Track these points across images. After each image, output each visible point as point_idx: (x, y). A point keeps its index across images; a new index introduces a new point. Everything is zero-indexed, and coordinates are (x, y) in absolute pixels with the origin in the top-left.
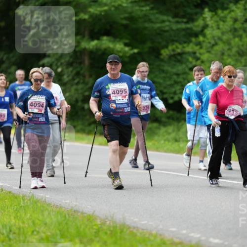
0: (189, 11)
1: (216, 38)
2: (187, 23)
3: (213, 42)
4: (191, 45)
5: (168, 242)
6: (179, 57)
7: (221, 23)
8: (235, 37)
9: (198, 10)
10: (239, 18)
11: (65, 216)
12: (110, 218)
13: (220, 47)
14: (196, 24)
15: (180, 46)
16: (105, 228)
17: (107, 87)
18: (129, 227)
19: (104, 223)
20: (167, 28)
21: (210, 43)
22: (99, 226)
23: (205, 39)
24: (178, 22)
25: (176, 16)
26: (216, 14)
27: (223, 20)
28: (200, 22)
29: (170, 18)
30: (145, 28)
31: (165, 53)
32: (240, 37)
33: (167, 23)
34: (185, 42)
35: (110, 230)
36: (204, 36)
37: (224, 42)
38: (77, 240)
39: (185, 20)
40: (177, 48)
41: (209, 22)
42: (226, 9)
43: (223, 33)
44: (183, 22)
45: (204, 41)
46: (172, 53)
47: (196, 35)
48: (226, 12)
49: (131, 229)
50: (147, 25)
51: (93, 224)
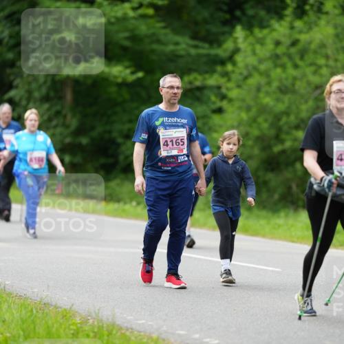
0: (214, 29)
1: (250, 68)
3: (245, 73)
4: (216, 76)
6: (198, 93)
7: (258, 47)
8: (276, 66)
9: (226, 29)
10: (283, 39)
11: (32, 311)
12: (94, 315)
13: (254, 80)
15: (200, 78)
16: (86, 328)
18: (121, 328)
19: (85, 321)
20: (182, 53)
21: (241, 74)
22: (79, 325)
23: (235, 69)
26: (252, 33)
27: (261, 42)
28: (229, 45)
30: (153, 51)
32: (283, 67)
33: (183, 46)
34: (207, 72)
35: (94, 332)
36: (234, 64)
37: (261, 74)
41: (242, 44)
42: (268, 26)
43: (261, 61)
45: (233, 72)
46: (189, 87)
47: (222, 63)
48: (265, 31)
49: (123, 332)
50: (155, 46)
51: (70, 323)
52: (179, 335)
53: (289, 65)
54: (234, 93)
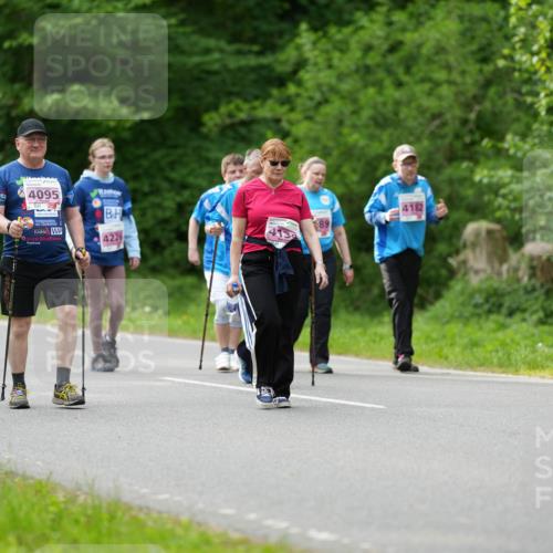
0: (265, 27)
1: (325, 89)
2: (260, 53)
3: (318, 96)
4: (270, 103)
5: (217, 540)
6: (243, 131)
7: (336, 55)
8: (366, 86)
9: (284, 26)
10: (376, 42)
12: (85, 489)
13: (335, 107)
14: (282, 57)
15: (246, 107)
16: (75, 509)
17: (18, 183)
18: (129, 508)
19: (72, 499)
20: (216, 67)
21: (311, 98)
22: (62, 506)
23: (301, 91)
24: (239, 53)
25: (235, 38)
26: (325, 35)
27: (342, 48)
28: (290, 54)
29: (223, 44)
31: (212, 120)
32: (379, 85)
33: (216, 55)
34: (256, 98)
35: (88, 516)
36: (299, 83)
37: (343, 98)
38: (12, 539)
39: (256, 48)
40: (239, 109)
41: (310, 53)
42: (349, 23)
43: (341, 77)
44: (250, 52)
45: (298, 95)
46: (228, 121)
47: (281, 82)
48: (347, 30)
49: (134, 513)
51: (48, 501)
52: (225, 516)
53: (388, 82)
54: (301, 129)
